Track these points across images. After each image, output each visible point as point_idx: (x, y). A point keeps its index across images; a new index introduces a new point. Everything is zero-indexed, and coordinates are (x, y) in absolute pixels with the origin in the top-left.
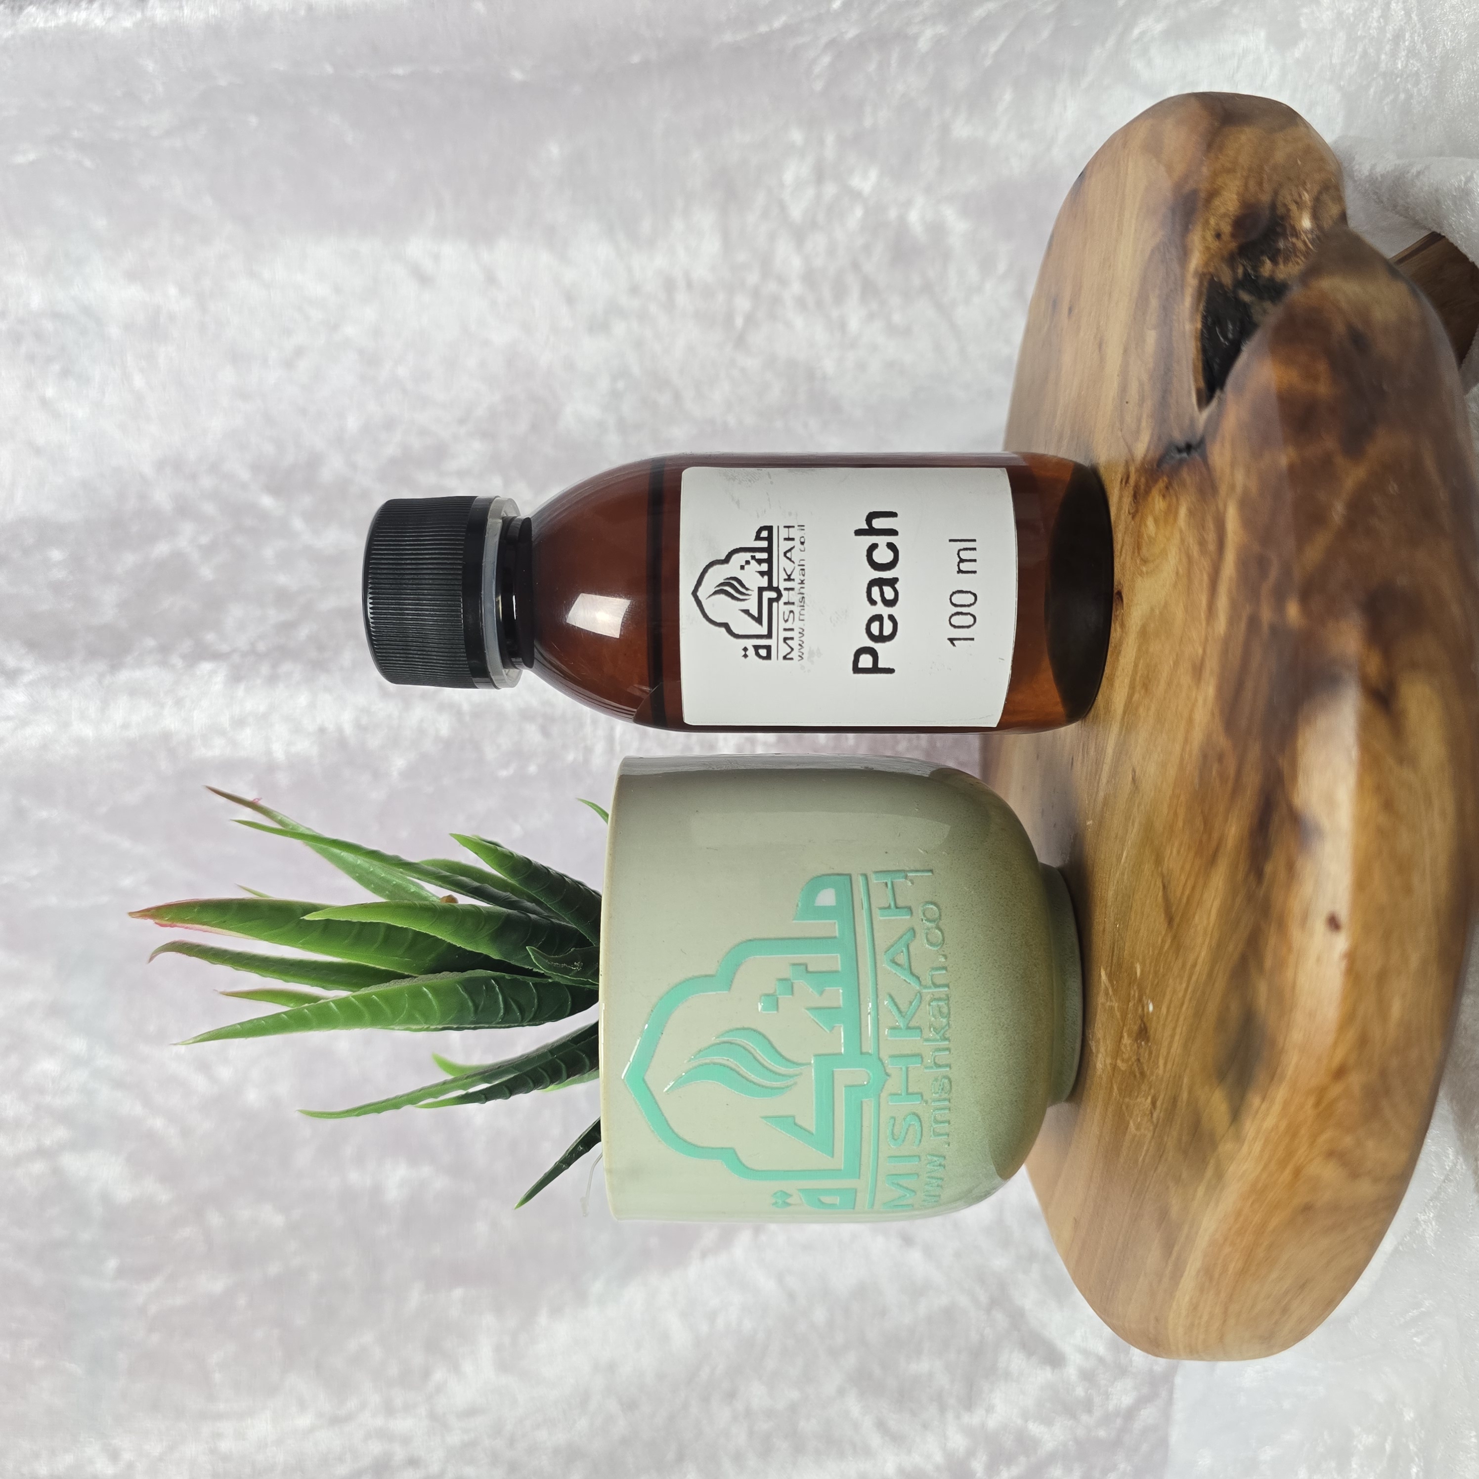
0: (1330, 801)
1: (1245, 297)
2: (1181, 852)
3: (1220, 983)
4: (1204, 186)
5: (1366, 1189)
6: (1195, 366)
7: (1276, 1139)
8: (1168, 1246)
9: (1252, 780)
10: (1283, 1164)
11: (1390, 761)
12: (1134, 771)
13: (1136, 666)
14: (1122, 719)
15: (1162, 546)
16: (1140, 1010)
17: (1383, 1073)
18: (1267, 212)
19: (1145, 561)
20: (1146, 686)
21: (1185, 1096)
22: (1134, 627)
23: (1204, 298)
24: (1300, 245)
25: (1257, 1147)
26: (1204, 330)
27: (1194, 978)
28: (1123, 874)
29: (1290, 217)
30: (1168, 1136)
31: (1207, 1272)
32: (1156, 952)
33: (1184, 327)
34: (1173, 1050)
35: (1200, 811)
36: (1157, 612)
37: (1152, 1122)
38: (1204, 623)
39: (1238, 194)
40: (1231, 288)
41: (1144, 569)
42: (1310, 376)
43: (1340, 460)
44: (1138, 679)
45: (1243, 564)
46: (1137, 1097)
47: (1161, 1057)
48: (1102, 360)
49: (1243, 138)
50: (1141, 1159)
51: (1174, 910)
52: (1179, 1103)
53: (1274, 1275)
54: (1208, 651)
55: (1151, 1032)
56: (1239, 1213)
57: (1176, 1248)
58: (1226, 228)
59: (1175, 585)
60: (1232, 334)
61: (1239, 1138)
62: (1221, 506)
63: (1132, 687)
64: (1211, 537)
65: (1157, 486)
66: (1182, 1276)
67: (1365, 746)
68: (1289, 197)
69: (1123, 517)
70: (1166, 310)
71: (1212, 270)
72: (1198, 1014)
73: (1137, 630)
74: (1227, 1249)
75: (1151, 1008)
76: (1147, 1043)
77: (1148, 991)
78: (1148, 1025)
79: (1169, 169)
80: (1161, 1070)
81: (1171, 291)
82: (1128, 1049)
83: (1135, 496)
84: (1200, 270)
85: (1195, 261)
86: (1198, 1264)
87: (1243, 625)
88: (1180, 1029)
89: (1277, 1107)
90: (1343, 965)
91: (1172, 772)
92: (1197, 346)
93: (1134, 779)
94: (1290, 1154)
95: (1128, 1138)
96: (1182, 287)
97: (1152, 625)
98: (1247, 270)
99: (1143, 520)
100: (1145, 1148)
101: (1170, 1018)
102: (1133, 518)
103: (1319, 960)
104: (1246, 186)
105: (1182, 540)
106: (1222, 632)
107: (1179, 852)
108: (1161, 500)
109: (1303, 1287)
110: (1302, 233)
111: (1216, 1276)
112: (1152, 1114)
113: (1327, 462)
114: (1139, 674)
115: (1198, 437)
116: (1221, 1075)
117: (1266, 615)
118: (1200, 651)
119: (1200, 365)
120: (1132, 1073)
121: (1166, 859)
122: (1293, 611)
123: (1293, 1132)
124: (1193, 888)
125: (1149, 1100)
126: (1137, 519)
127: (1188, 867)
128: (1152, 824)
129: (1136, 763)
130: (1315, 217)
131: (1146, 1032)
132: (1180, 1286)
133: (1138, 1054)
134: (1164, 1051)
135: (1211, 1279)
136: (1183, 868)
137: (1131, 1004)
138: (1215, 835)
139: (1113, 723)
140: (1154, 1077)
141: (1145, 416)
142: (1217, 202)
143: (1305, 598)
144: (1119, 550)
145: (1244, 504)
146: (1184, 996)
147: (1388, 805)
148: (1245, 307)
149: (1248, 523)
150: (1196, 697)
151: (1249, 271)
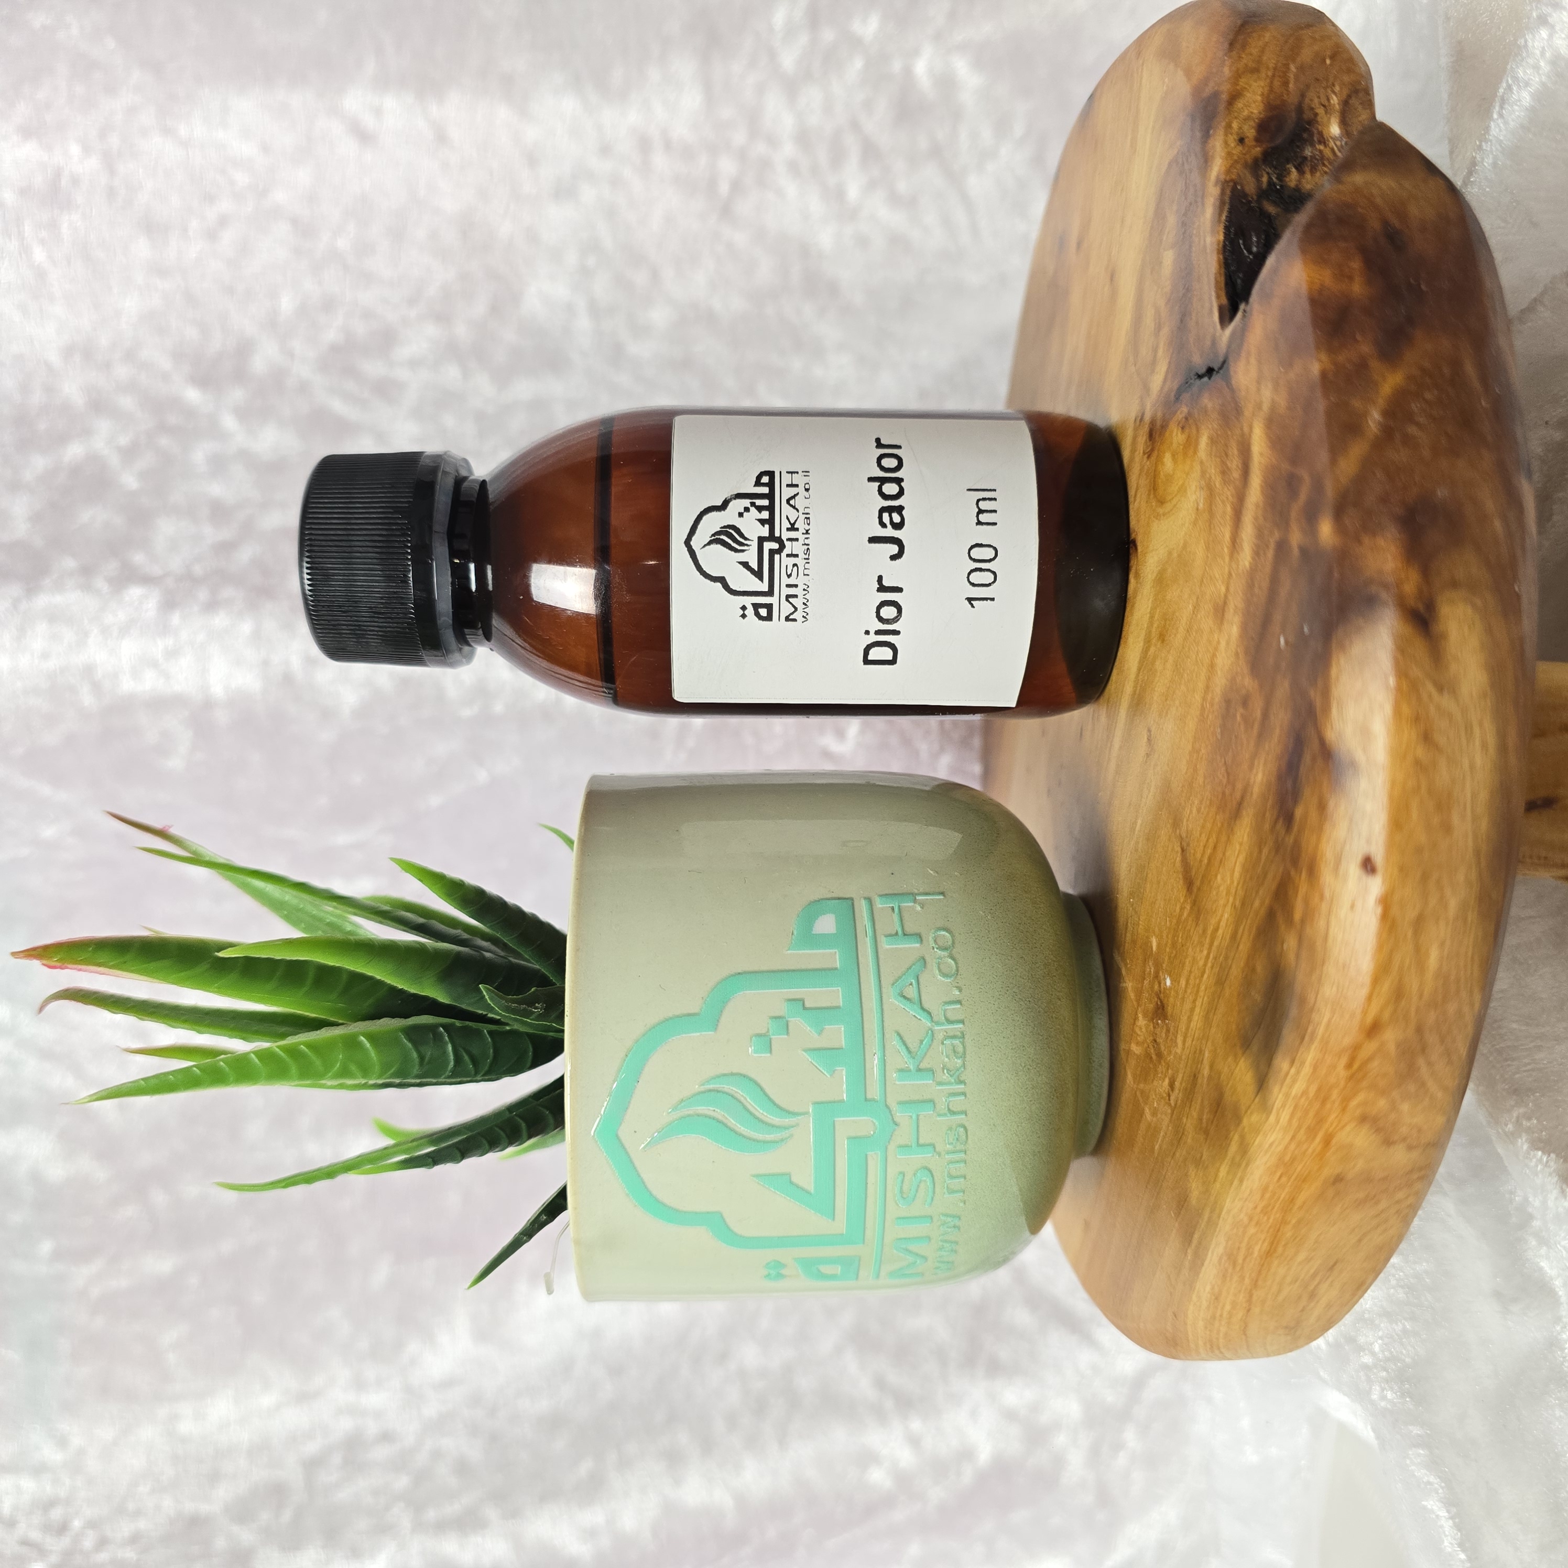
0: (1365, 732)
1: (1271, 209)
2: (1203, 809)
3: (1245, 945)
4: (1226, 88)
5: (1400, 1157)
6: (1217, 282)
7: (1306, 1105)
8: (1187, 1236)
9: (1281, 718)
10: (1312, 1132)
11: (1430, 687)
12: (1149, 731)
13: (1152, 617)
14: (1136, 678)
15: (1180, 483)
16: (1156, 987)
17: (1419, 1030)
18: (1293, 115)
19: (1162, 502)
20: (1162, 637)
21: (1206, 1071)
22: (1150, 576)
23: (1227, 207)
24: (1327, 152)
25: (1285, 1116)
26: (1227, 243)
27: (1216, 943)
28: (1137, 843)
29: (1317, 122)
30: (1187, 1117)
31: (1231, 1256)
32: (1175, 921)
33: (1205, 241)
34: (1193, 1025)
35: (1223, 760)
36: (1175, 555)
37: (1170, 1105)
38: (1227, 559)
39: (1262, 95)
40: (1255, 197)
41: (1161, 511)
42: (1342, 275)
43: (1374, 364)
44: (1154, 630)
45: (1270, 487)
46: (1153, 1081)
47: (1179, 1036)
48: (1114, 295)
49: (1267, 35)
50: (1157, 1147)
51: (1193, 874)
52: (1199, 1081)
53: (1301, 1256)
54: (1232, 589)
55: (1169, 1010)
56: (1265, 1189)
57: (1196, 1236)
58: (1250, 132)
59: (1195, 523)
60: (1255, 246)
61: (1265, 1108)
62: (1246, 429)
63: (1148, 641)
64: (1235, 463)
65: (1175, 419)
66: (1203, 1264)
67: (1401, 673)
68: (1316, 101)
69: (1137, 459)
70: (1185, 225)
71: (1234, 177)
72: (1220, 982)
73: (1153, 578)
74: (1252, 1230)
75: (1168, 982)
76: (1163, 1021)
77: (1164, 966)
78: (1165, 1001)
79: (1188, 73)
80: (1180, 1048)
81: (1191, 204)
82: (1144, 1030)
83: (1151, 435)
84: (1222, 177)
85: (1217, 168)
86: (1220, 1250)
87: (1270, 553)
88: (1201, 1000)
89: (1307, 1070)
90: (1379, 910)
91: (1191, 724)
92: (1219, 258)
93: (1149, 740)
94: (1320, 1120)
95: (1143, 1126)
96: (1203, 197)
97: (1170, 570)
98: (1272, 179)
99: (1159, 460)
100: (1162, 1134)
101: (1189, 991)
102: (1149, 457)
103: (1352, 907)
104: (1271, 86)
105: (1203, 473)
106: (1247, 564)
107: (1199, 811)
108: (1179, 434)
109: (1332, 1268)
110: (1331, 140)
111: (1240, 1261)
112: (1169, 1096)
113: (1362, 366)
114: (1155, 625)
115: (1221, 359)
116: (1246, 1043)
117: (1296, 538)
118: (1223, 589)
119: (1222, 279)
120: (1148, 1056)
121: (1185, 821)
122: (1326, 530)
123: (1323, 1096)
124: (1215, 848)
125: (1167, 1081)
126: (1153, 458)
127: (1209, 825)
128: (1169, 784)
129: (1152, 722)
130: (1344, 123)
131: (1163, 1010)
132: (1201, 1275)
133: (1154, 1034)
134: (1183, 1027)
135: (1234, 1264)
136: (1203, 827)
137: (1146, 982)
138: (1239, 786)
139: (1126, 682)
140: (1172, 1057)
141: (1161, 345)
142: (1239, 104)
143: (1339, 513)
144: (1133, 496)
145: (1270, 422)
146: (1205, 965)
147: (1427, 738)
148: (1269, 216)
149: (1276, 441)
150: (1219, 641)
151: (1274, 179)
